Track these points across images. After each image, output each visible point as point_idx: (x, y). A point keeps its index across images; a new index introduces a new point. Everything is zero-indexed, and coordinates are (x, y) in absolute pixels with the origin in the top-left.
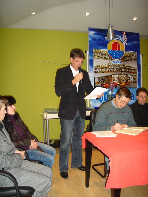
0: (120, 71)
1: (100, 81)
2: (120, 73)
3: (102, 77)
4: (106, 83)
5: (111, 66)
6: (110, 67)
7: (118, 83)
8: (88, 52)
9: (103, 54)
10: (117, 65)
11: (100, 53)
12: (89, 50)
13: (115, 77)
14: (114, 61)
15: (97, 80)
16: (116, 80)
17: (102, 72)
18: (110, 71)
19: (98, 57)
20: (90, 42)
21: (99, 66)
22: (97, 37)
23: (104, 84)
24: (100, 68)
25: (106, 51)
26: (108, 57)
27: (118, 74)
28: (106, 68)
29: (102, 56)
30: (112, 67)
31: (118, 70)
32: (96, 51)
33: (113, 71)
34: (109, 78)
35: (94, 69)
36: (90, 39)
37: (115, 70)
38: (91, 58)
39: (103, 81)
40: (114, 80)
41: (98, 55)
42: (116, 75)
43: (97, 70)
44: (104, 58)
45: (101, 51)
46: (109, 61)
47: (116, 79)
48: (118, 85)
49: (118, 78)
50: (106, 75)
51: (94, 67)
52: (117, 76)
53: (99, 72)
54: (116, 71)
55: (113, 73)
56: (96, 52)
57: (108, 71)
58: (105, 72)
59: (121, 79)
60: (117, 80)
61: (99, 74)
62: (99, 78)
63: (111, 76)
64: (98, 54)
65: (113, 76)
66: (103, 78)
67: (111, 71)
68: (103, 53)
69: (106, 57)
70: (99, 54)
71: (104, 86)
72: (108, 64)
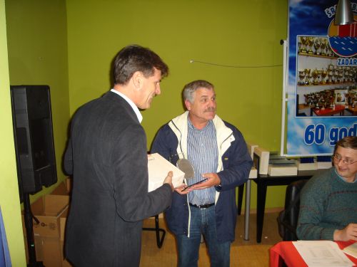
0: (352, 82)
1: (308, 103)
2: (353, 85)
3: (313, 94)
4: (321, 107)
5: (334, 71)
6: (331, 73)
7: (347, 107)
8: (286, 43)
9: (318, 46)
10: (348, 68)
11: (311, 43)
12: (288, 39)
13: (342, 94)
14: (342, 59)
15: (302, 101)
16: (342, 99)
17: (314, 84)
18: (330, 81)
19: (307, 52)
20: (291, 20)
21: (309, 72)
22: (307, 10)
23: (317, 109)
24: (311, 75)
25: (325, 40)
26: (329, 52)
27: (348, 88)
28: (324, 76)
29: (316, 49)
30: (336, 73)
31: (348, 80)
32: (303, 40)
33: (338, 81)
34: (328, 96)
35: (297, 79)
36: (291, 15)
37: (341, 80)
38: (292, 55)
39: (315, 103)
40: (339, 100)
41: (308, 48)
42: (343, 89)
43: (304, 80)
44: (321, 54)
45: (315, 39)
46: (329, 60)
47: (343, 97)
48: (347, 109)
49: (347, 95)
50: (323, 90)
51: (297, 74)
52: (346, 92)
53: (308, 84)
54: (344, 82)
55: (338, 86)
56: (304, 42)
57: (328, 82)
58: (321, 83)
59: (354, 99)
60: (344, 101)
61: (307, 87)
62: (307, 97)
63: (332, 91)
64: (308, 46)
65: (336, 92)
66: (315, 97)
67: (333, 82)
68: (319, 43)
69: (325, 51)
70: (311, 45)
71: (318, 111)
72: (327, 67)
